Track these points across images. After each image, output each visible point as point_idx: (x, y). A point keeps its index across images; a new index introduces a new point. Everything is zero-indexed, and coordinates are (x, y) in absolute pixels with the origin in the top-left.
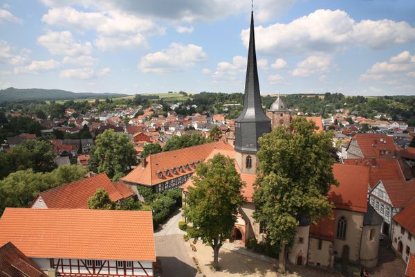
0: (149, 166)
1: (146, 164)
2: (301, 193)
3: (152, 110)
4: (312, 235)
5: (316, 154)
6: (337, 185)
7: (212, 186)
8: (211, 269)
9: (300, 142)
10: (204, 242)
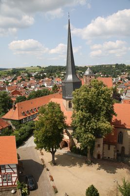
0: (17, 109)
1: (15, 108)
2: (96, 121)
3: (22, 77)
4: (105, 143)
5: (104, 99)
6: (116, 115)
7: (47, 120)
8: (51, 164)
9: (95, 93)
10: (46, 150)
